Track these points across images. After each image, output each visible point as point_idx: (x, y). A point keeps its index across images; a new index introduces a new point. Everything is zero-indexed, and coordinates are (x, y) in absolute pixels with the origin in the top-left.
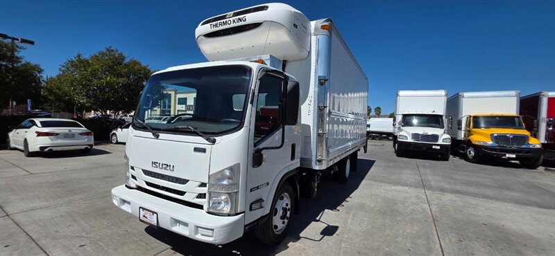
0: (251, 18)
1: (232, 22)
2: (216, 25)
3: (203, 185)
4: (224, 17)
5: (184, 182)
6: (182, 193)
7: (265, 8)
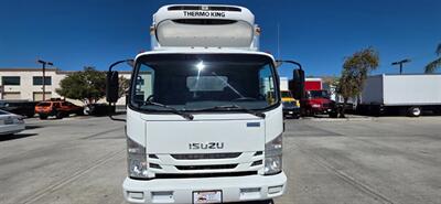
0: (229, 15)
1: (210, 15)
2: (192, 14)
3: (259, 153)
4: (198, 8)
5: (237, 155)
6: (234, 166)
7: (240, 10)
